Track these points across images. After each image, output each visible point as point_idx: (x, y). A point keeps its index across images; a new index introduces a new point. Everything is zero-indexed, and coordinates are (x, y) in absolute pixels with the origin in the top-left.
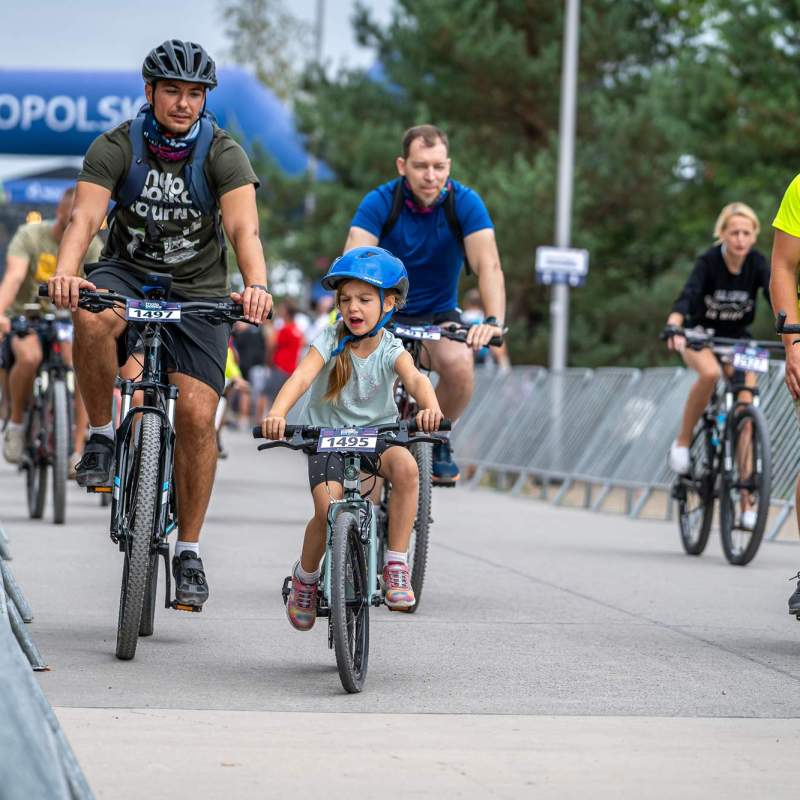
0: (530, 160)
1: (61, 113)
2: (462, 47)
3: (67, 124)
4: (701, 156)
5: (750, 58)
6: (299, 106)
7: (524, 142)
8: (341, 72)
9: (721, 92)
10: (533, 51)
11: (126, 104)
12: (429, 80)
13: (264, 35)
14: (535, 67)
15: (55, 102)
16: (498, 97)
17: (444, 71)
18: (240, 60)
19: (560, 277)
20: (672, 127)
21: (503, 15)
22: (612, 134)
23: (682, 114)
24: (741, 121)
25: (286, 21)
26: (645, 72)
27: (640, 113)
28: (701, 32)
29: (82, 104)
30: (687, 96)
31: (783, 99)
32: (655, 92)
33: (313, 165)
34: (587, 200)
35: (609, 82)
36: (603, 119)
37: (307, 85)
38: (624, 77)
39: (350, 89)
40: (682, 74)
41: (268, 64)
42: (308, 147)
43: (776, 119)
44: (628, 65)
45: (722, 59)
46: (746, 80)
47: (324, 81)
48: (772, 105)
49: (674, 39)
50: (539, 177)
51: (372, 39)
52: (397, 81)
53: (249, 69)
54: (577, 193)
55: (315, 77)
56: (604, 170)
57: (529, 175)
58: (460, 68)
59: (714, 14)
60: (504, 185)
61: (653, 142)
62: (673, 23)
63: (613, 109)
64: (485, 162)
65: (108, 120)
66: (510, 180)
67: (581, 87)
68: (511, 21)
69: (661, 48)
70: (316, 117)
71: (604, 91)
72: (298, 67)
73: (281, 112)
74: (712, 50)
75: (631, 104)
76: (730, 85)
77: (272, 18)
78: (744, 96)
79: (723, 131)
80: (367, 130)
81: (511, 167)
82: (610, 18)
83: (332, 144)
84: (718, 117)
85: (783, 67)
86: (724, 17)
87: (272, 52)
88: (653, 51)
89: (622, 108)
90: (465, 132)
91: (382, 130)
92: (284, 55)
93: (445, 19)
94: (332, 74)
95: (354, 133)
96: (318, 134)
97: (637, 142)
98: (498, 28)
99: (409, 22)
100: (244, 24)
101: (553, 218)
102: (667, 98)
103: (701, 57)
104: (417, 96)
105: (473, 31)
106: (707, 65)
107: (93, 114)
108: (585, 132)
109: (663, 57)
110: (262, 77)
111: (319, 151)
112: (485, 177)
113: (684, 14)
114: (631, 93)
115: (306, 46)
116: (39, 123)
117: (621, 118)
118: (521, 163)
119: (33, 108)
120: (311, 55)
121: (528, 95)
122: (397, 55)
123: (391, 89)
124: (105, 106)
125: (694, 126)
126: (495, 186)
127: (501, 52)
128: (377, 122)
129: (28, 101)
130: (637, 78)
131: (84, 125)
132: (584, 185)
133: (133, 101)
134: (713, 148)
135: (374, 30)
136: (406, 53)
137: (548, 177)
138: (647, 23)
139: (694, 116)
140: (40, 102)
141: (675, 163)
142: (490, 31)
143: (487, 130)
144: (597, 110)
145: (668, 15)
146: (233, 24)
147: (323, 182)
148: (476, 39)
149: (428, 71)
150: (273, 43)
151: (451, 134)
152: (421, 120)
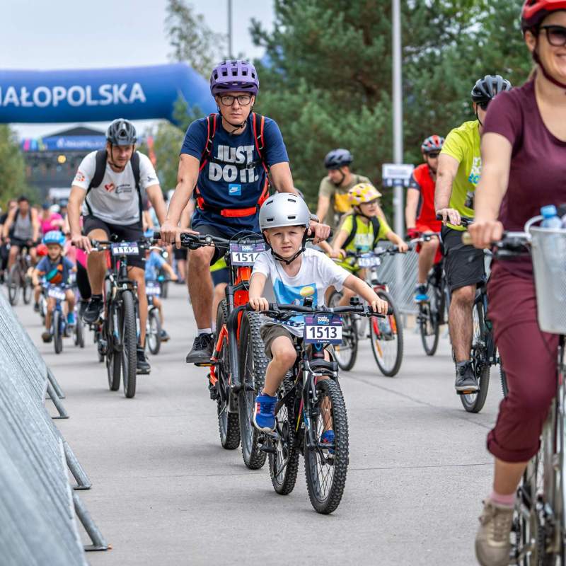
0: (371, 110)
1: (76, 96)
2: (324, 42)
3: (80, 102)
7: (365, 100)
9: (491, 60)
10: (368, 42)
11: (115, 88)
13: (195, 43)
14: (370, 51)
15: (72, 90)
16: (348, 72)
18: (180, 59)
19: (398, 182)
20: (460, 84)
21: (348, 21)
23: (464, 77)
25: (207, 33)
26: (437, 52)
27: (437, 77)
28: (471, 25)
29: (89, 89)
32: (447, 63)
38: (424, 55)
40: (463, 53)
41: (198, 60)
44: (425, 48)
46: (506, 52)
49: (454, 30)
50: (377, 119)
51: (262, 41)
52: (282, 66)
53: (187, 63)
54: (404, 128)
56: (416, 114)
57: (371, 119)
58: (323, 54)
59: (479, 13)
60: (355, 125)
61: (446, 94)
62: (453, 20)
63: (421, 75)
64: (342, 112)
65: (105, 98)
66: (358, 122)
68: (353, 24)
69: (446, 36)
71: (414, 65)
74: (480, 35)
75: (431, 71)
77: (200, 33)
81: (359, 113)
82: (414, 20)
86: (484, 14)
87: (199, 53)
88: (441, 37)
89: (426, 74)
90: (328, 95)
91: (277, 96)
92: (207, 54)
93: (312, 24)
97: (435, 95)
98: (346, 29)
99: (283, 29)
100: (182, 37)
101: (390, 145)
102: (457, 66)
105: (330, 31)
107: (96, 96)
108: (407, 92)
109: (447, 42)
110: (195, 67)
112: (343, 121)
113: (459, 15)
114: (430, 65)
115: (221, 48)
116: (64, 102)
118: (366, 112)
119: (59, 93)
120: (226, 53)
121: (366, 69)
122: (280, 50)
124: (102, 90)
126: (350, 126)
127: (348, 44)
128: (274, 92)
129: (56, 90)
130: (432, 54)
131: (90, 102)
132: (406, 123)
133: (119, 87)
135: (264, 35)
136: (288, 48)
138: (436, 21)
140: (62, 90)
142: (341, 31)
143: (340, 93)
144: (410, 75)
145: (449, 15)
146: (175, 37)
148: (332, 36)
149: (303, 59)
150: (200, 47)
151: (321, 96)
152: (302, 89)
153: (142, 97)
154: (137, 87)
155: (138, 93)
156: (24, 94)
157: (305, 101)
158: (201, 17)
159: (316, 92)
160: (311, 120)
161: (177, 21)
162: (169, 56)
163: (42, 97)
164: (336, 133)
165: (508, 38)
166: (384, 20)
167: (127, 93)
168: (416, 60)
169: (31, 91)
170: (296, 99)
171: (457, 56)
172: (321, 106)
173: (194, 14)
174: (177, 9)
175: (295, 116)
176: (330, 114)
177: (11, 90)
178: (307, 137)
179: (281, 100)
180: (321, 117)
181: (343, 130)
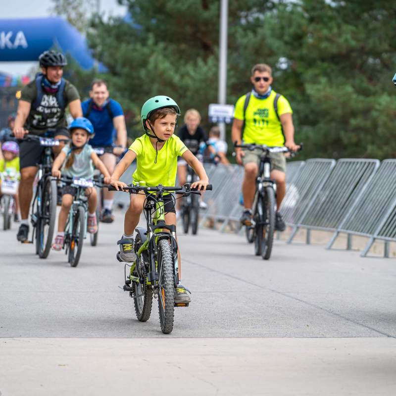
0: (205, 61)
2: (170, 5)
4: (290, 58)
5: (314, 9)
6: (89, 35)
7: (202, 52)
8: (110, 18)
9: (299, 26)
10: (206, 7)
11: (3, 35)
12: (154, 22)
14: (206, 14)
16: (188, 30)
17: (161, 17)
18: (59, 13)
19: (221, 119)
20: (276, 44)
22: (246, 47)
23: (280, 37)
24: (310, 40)
26: (261, 17)
27: (259, 37)
30: (282, 28)
31: (330, 29)
32: (266, 26)
33: (96, 65)
34: (233, 80)
35: (243, 21)
36: (241, 40)
37: (93, 25)
38: (251, 19)
39: (114, 26)
40: (280, 17)
41: (73, 15)
42: (94, 56)
43: (327, 39)
44: (253, 13)
45: (299, 9)
46: (312, 20)
47: (101, 23)
48: (325, 32)
49: (276, 0)
50: (210, 69)
51: (125, 2)
52: (137, 22)
54: (229, 77)
55: (97, 21)
56: (242, 66)
57: (204, 68)
58: (169, 15)
60: (192, 73)
61: (266, 51)
63: (245, 35)
64: (182, 62)
66: (195, 71)
67: (230, 24)
69: (269, 5)
70: (98, 41)
71: (242, 26)
72: (88, 16)
73: (80, 38)
74: (296, 5)
75: (255, 32)
76: (304, 22)
78: (311, 28)
79: (301, 45)
80: (123, 47)
81: (195, 65)
83: (106, 54)
84: (298, 38)
85: (330, 13)
87: (75, 8)
88: (265, 5)
89: (250, 35)
90: (172, 47)
91: (131, 47)
92: (81, 10)
94: (105, 19)
95: (117, 48)
96: (99, 49)
97: (258, 51)
101: (217, 89)
102: (273, 30)
103: (289, 9)
104: (148, 30)
106: (292, 13)
108: (231, 47)
109: (270, 9)
110: (70, 21)
111: (99, 57)
112: (183, 69)
114: (254, 27)
115: (92, 5)
117: (250, 39)
118: (200, 63)
120: (95, 10)
121: (203, 28)
122: (138, 9)
123: (135, 26)
125: (286, 43)
126: (188, 74)
127: (189, 7)
128: (128, 43)
130: (258, 19)
132: (232, 73)
133: (6, 34)
134: (296, 54)
136: (142, 8)
137: (214, 69)
139: (286, 38)
141: (277, 61)
143: (183, 46)
144: (238, 36)
147: (103, 73)
149: (153, 17)
150: (75, 4)
151: (165, 49)
152: (151, 42)
153: (24, 43)
154: (20, 35)
155: (21, 40)
157: (153, 52)
159: (161, 45)
160: (156, 67)
162: (49, 10)
164: (176, 78)
167: (12, 40)
170: (146, 50)
172: (166, 56)
175: (144, 63)
176: (172, 63)
178: (153, 81)
179: (135, 50)
180: (165, 65)
181: (182, 76)
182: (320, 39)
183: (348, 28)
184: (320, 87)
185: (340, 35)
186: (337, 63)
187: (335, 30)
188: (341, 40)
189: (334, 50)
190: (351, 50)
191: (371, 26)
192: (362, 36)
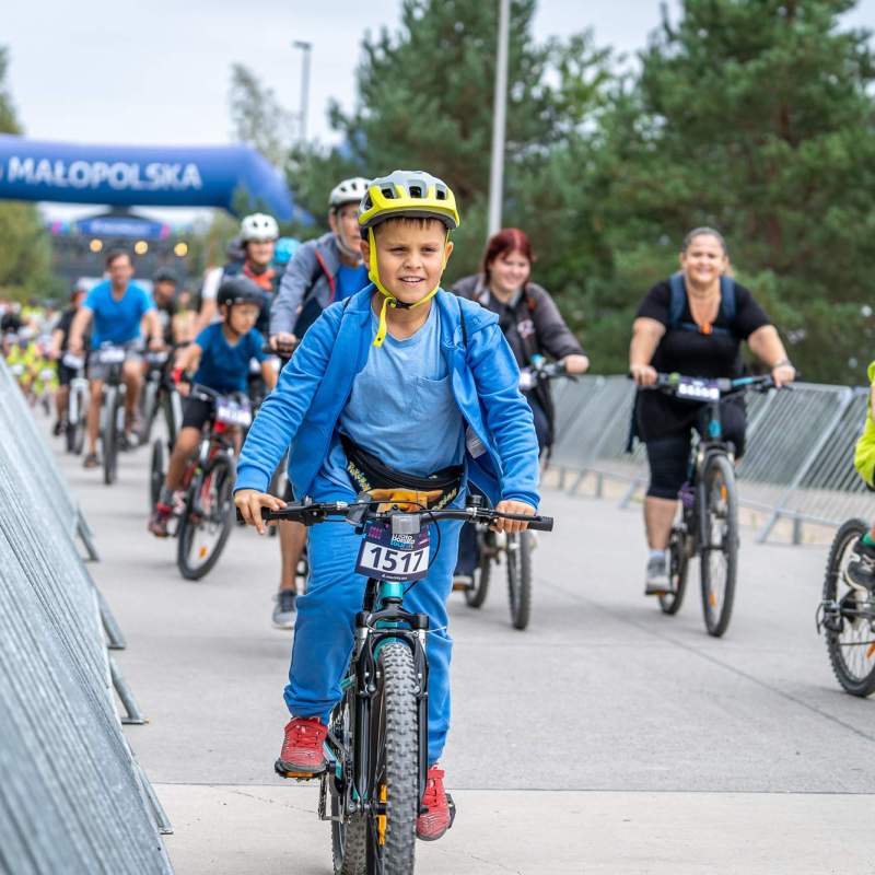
1: (120, 176)
2: (414, 131)
3: (123, 184)
6: (289, 173)
9: (606, 166)
10: (465, 134)
11: (166, 168)
13: (261, 121)
14: (467, 146)
15: (116, 168)
17: (400, 148)
18: (245, 139)
20: (571, 191)
21: (443, 109)
24: (616, 187)
25: (277, 111)
26: (544, 151)
27: (542, 180)
28: (583, 122)
29: (136, 169)
31: (652, 171)
32: (554, 166)
33: (298, 213)
37: (296, 156)
38: (528, 153)
40: (572, 153)
41: (264, 142)
43: (647, 186)
44: (531, 145)
46: (625, 156)
47: (311, 154)
48: (645, 176)
49: (564, 126)
51: (343, 125)
52: (363, 155)
53: (251, 144)
55: (303, 150)
58: (412, 146)
59: (594, 108)
61: (552, 201)
62: (564, 114)
63: (521, 177)
65: (153, 180)
68: (449, 113)
69: (553, 134)
70: (303, 180)
72: (287, 143)
73: (276, 176)
74: (595, 135)
75: (536, 173)
76: (614, 160)
77: (267, 108)
78: (623, 170)
79: (606, 194)
82: (520, 112)
84: (603, 184)
85: (651, 147)
86: (600, 111)
87: (266, 133)
88: (548, 135)
89: (529, 176)
92: (276, 135)
93: (401, 111)
96: (304, 191)
97: (540, 201)
98: (439, 118)
99: (366, 113)
100: (248, 113)
102: (565, 170)
103: (585, 139)
105: (421, 119)
107: (143, 177)
108: (507, 194)
109: (556, 140)
110: (259, 150)
111: (303, 203)
113: (572, 108)
114: (536, 166)
116: (105, 184)
117: (527, 186)
120: (297, 136)
122: (361, 137)
124: (151, 170)
125: (587, 191)
127: (443, 135)
129: (98, 166)
130: (538, 156)
131: (137, 184)
133: (172, 167)
135: (343, 118)
136: (370, 135)
138: (545, 115)
140: (105, 167)
142: (434, 120)
145: (560, 109)
146: (239, 114)
147: (308, 226)
148: (426, 124)
149: (388, 150)
150: (267, 126)
153: (197, 182)
154: (191, 169)
155: (192, 177)
156: (60, 170)
158: (270, 92)
161: (241, 94)
163: (80, 175)
165: (627, 140)
166: (485, 112)
167: (180, 176)
168: (518, 158)
169: (67, 165)
171: (567, 157)
173: (263, 87)
174: (244, 79)
177: (44, 165)
182: (639, 186)
183: (678, 171)
184: (635, 256)
185: (665, 180)
186: (659, 221)
187: (660, 173)
188: (668, 188)
189: (657, 202)
190: (682, 202)
191: (713, 167)
192: (698, 182)
